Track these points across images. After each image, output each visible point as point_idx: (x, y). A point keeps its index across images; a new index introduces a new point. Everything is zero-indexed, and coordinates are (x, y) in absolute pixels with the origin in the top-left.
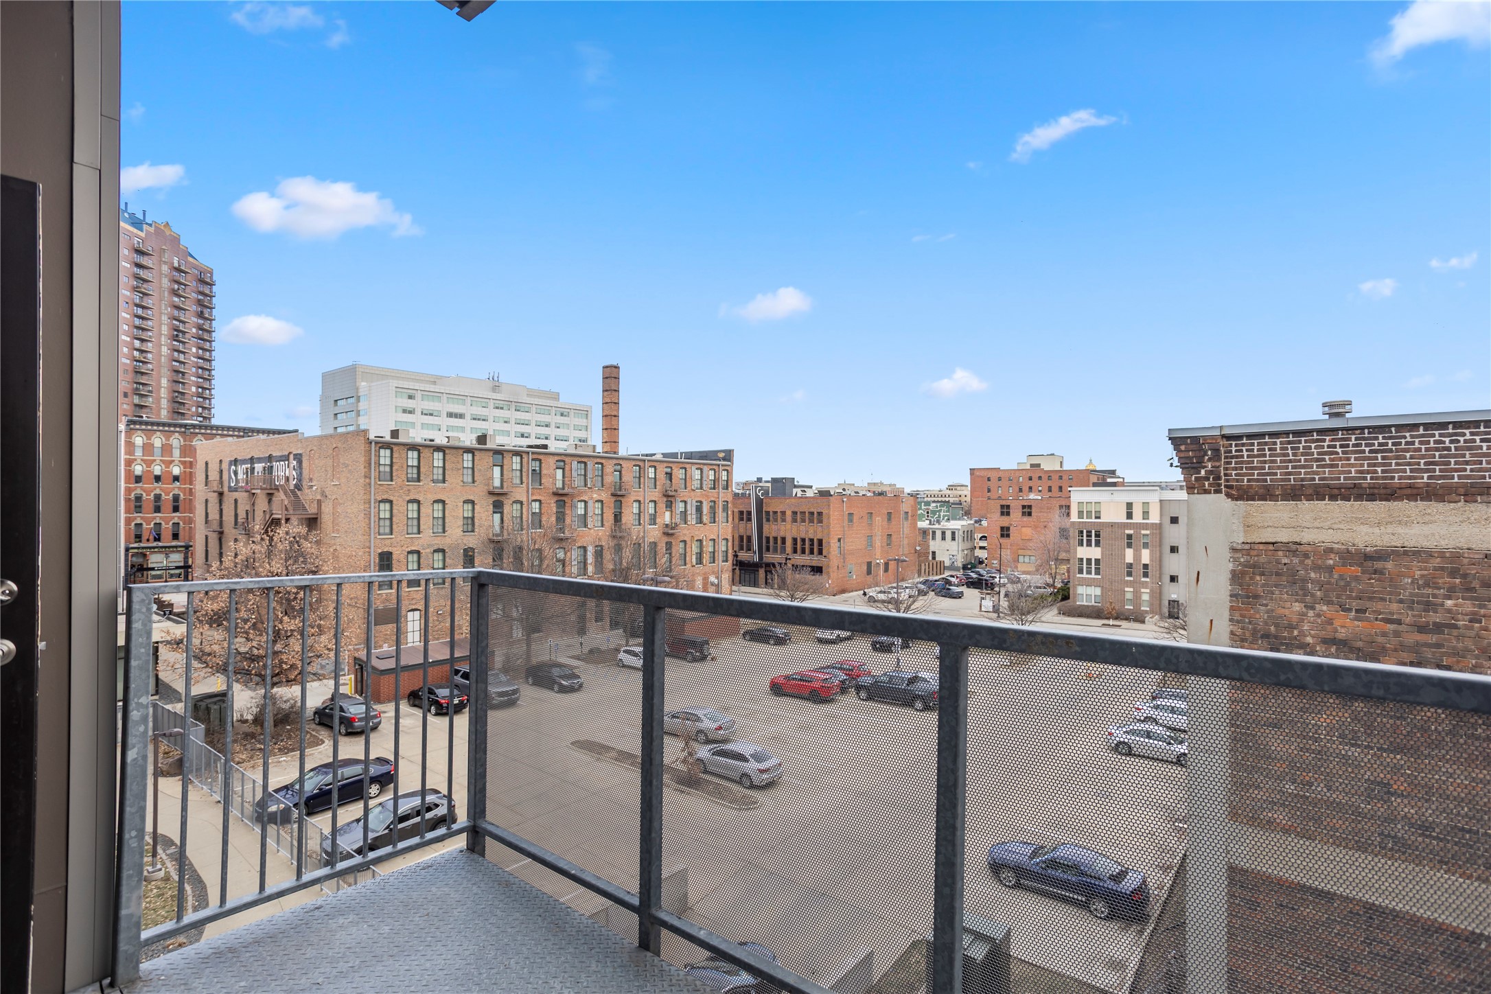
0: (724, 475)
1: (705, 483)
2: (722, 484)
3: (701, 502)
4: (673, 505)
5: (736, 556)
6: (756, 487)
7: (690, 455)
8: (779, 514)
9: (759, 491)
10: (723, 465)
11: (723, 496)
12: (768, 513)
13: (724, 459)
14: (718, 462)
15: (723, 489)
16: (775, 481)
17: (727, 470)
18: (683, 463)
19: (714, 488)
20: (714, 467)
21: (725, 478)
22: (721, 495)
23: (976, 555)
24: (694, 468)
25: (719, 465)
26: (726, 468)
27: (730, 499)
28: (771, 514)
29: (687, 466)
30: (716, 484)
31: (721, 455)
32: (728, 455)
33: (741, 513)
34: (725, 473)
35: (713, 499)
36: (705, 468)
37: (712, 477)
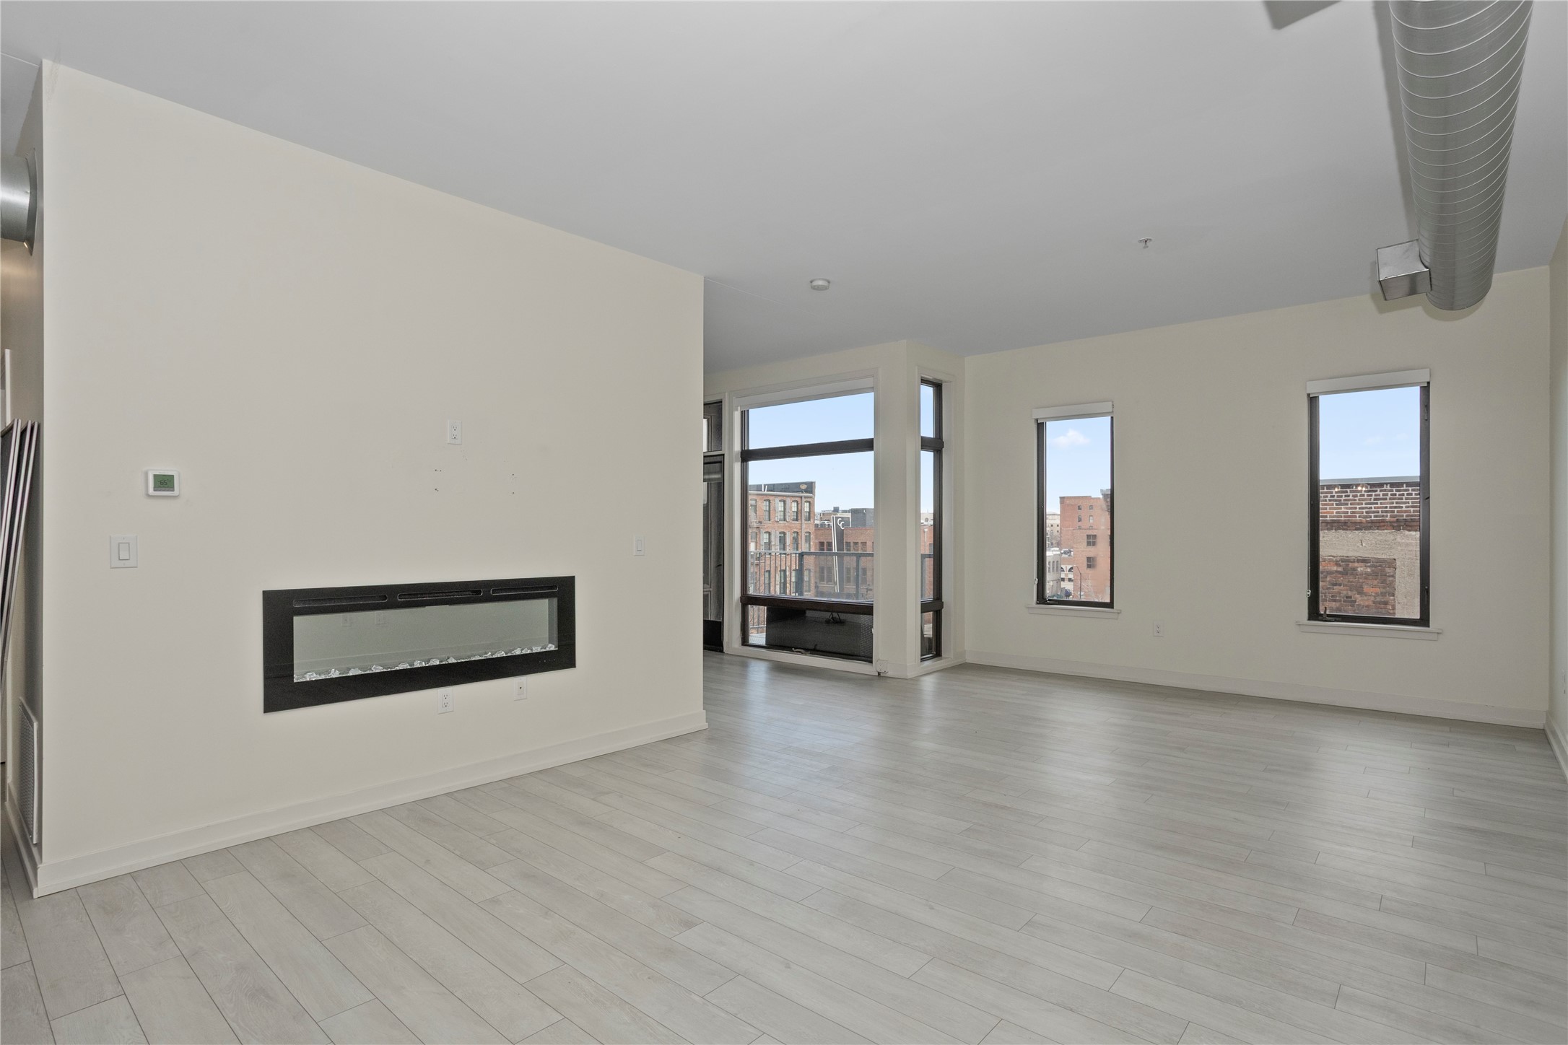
0: (806, 507)
1: (788, 514)
2: (805, 515)
3: (784, 533)
4: (758, 536)
5: (817, 587)
6: (837, 518)
7: (772, 488)
8: (860, 544)
9: (840, 521)
10: (805, 497)
11: (807, 527)
12: (848, 544)
13: (806, 491)
14: (801, 494)
15: (806, 520)
16: (854, 512)
17: (810, 502)
18: (766, 495)
19: (797, 520)
20: (797, 499)
21: (807, 509)
22: (804, 526)
23: (1062, 586)
24: (777, 500)
25: (801, 497)
26: (808, 500)
27: (812, 529)
28: (852, 544)
29: (771, 498)
30: (799, 515)
31: (804, 487)
32: (810, 487)
33: (822, 544)
34: (807, 505)
35: (796, 530)
36: (788, 501)
37: (794, 509)
